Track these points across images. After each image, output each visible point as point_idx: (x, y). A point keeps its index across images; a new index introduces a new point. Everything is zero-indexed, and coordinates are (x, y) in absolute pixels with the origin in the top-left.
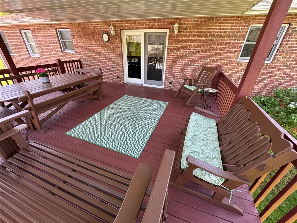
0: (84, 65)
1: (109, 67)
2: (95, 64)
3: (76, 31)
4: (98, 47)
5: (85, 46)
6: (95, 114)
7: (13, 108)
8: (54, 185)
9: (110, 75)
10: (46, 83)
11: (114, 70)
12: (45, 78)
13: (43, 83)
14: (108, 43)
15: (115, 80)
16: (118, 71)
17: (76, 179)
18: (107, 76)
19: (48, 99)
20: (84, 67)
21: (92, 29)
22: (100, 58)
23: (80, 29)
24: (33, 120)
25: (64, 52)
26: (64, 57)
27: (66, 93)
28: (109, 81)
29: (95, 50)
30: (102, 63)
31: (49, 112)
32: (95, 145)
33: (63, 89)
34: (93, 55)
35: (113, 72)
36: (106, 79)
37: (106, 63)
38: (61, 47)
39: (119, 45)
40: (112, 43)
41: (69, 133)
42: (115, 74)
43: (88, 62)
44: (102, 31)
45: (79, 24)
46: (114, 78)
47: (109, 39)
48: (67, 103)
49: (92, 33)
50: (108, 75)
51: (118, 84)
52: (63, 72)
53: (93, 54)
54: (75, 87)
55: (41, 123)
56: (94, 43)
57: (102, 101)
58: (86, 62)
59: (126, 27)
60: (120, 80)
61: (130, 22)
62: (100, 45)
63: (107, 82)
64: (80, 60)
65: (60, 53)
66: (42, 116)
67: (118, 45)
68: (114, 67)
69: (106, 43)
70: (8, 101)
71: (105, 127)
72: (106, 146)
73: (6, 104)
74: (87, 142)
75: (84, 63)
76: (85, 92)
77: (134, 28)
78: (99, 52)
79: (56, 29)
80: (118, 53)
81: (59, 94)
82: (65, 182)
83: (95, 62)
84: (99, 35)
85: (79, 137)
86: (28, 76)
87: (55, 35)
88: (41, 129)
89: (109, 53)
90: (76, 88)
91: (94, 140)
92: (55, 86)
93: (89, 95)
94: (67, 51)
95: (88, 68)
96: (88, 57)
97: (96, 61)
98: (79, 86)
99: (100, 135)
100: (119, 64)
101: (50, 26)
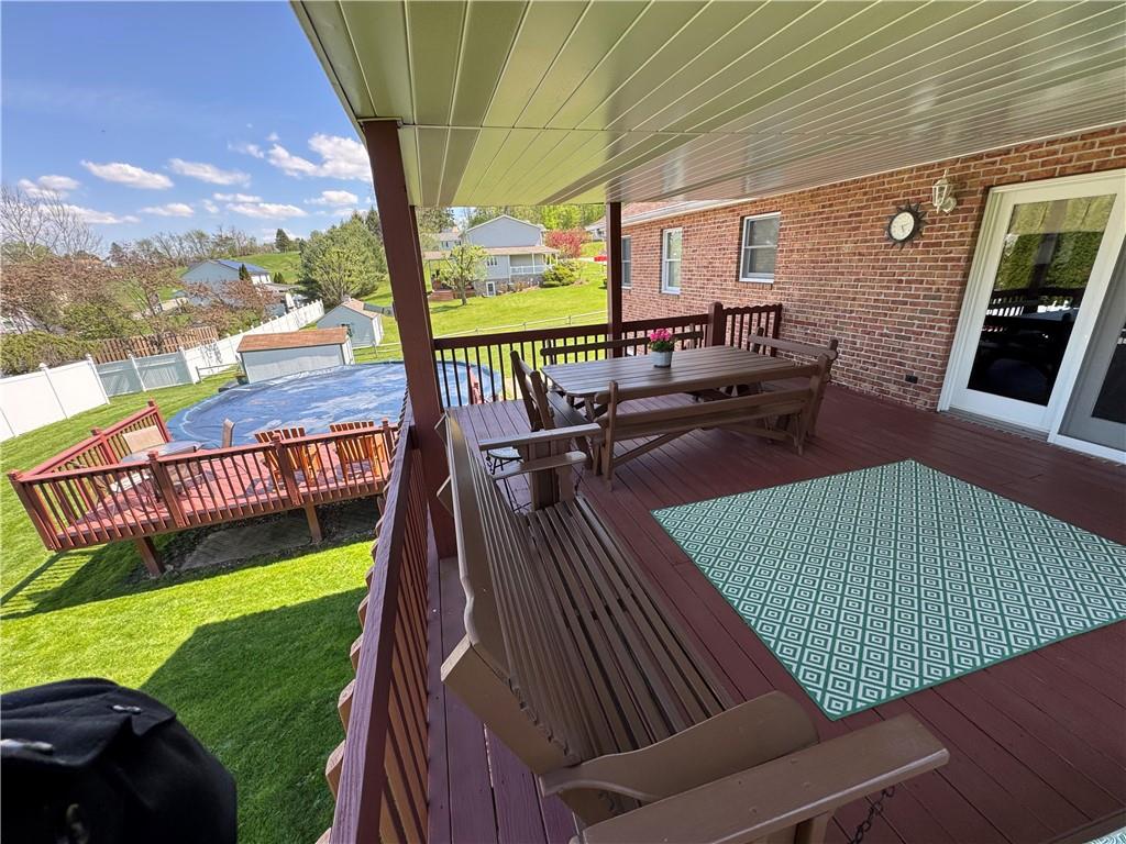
0: (790, 321)
1: (881, 335)
2: (826, 321)
3: (797, 216)
4: (861, 261)
5: (812, 262)
6: (752, 490)
7: (582, 411)
8: (575, 606)
9: (875, 365)
10: (661, 367)
11: (900, 350)
12: (664, 354)
13: (656, 366)
14: (907, 245)
15: (893, 388)
16: (919, 354)
17: (617, 627)
18: (861, 368)
19: (654, 408)
20: (788, 330)
21: (857, 201)
22: (854, 299)
23: (813, 208)
24: (602, 449)
25: (741, 279)
26: (736, 295)
27: (702, 402)
28: (866, 387)
29: (842, 274)
30: (855, 318)
31: (641, 441)
32: (709, 581)
33: (699, 390)
34: (829, 291)
35: (895, 356)
36: (854, 378)
37: (871, 320)
38: (738, 267)
39: (958, 252)
40: (925, 245)
41: (659, 514)
42: (900, 364)
43: (805, 312)
44: (894, 203)
45: (814, 195)
46: (889, 381)
47: (916, 231)
48: (687, 432)
49: (850, 216)
50: (866, 366)
51: (901, 406)
52: (719, 340)
53: (831, 286)
54: (729, 390)
55: (614, 463)
56: (847, 248)
57: (797, 453)
58: (797, 312)
59: (1021, 173)
60: (918, 395)
61: (1056, 147)
62: (871, 254)
63: (853, 392)
64: (781, 305)
65: (730, 284)
66: (624, 446)
67: (951, 252)
68: (903, 338)
69: (899, 245)
70: (581, 396)
71: (766, 546)
72: (735, 604)
73: (577, 401)
74: (690, 561)
75: (791, 316)
76: (754, 409)
77: (1068, 171)
78: (858, 280)
79: (742, 218)
80: (941, 282)
81: (683, 401)
82: (595, 617)
83: (830, 315)
84: (879, 219)
85: (679, 536)
86: (635, 342)
87: (732, 235)
88: (610, 478)
89: (901, 281)
90: (735, 392)
91: (712, 567)
92: (679, 378)
93: (761, 423)
94: (752, 279)
95: (798, 332)
96: (811, 296)
97: (836, 310)
98: (743, 390)
99: (737, 562)
100: (932, 327)
101: (730, 211)
